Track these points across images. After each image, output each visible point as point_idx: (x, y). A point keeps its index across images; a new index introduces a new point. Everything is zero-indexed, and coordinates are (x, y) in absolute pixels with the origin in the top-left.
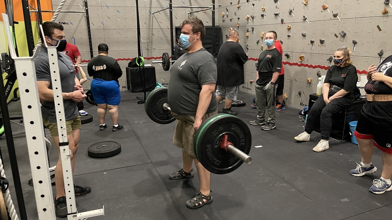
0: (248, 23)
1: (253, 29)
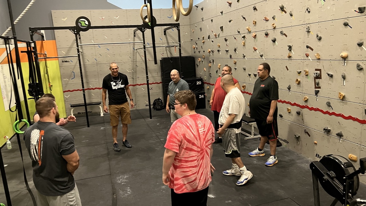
0: (210, 56)
1: (213, 61)
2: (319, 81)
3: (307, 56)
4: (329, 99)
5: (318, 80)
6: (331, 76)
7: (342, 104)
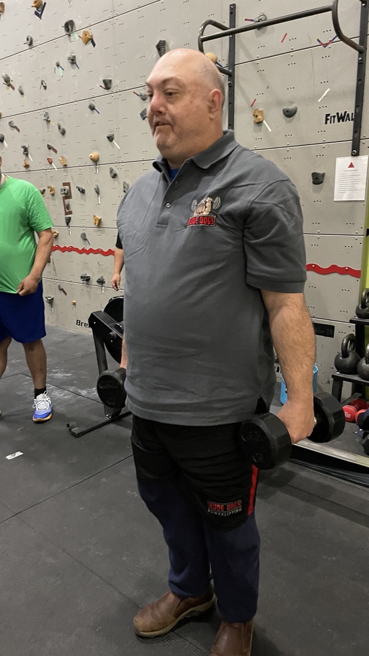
2: (69, 202)
3: (51, 163)
4: (84, 228)
5: (68, 200)
6: (83, 192)
7: (99, 233)
